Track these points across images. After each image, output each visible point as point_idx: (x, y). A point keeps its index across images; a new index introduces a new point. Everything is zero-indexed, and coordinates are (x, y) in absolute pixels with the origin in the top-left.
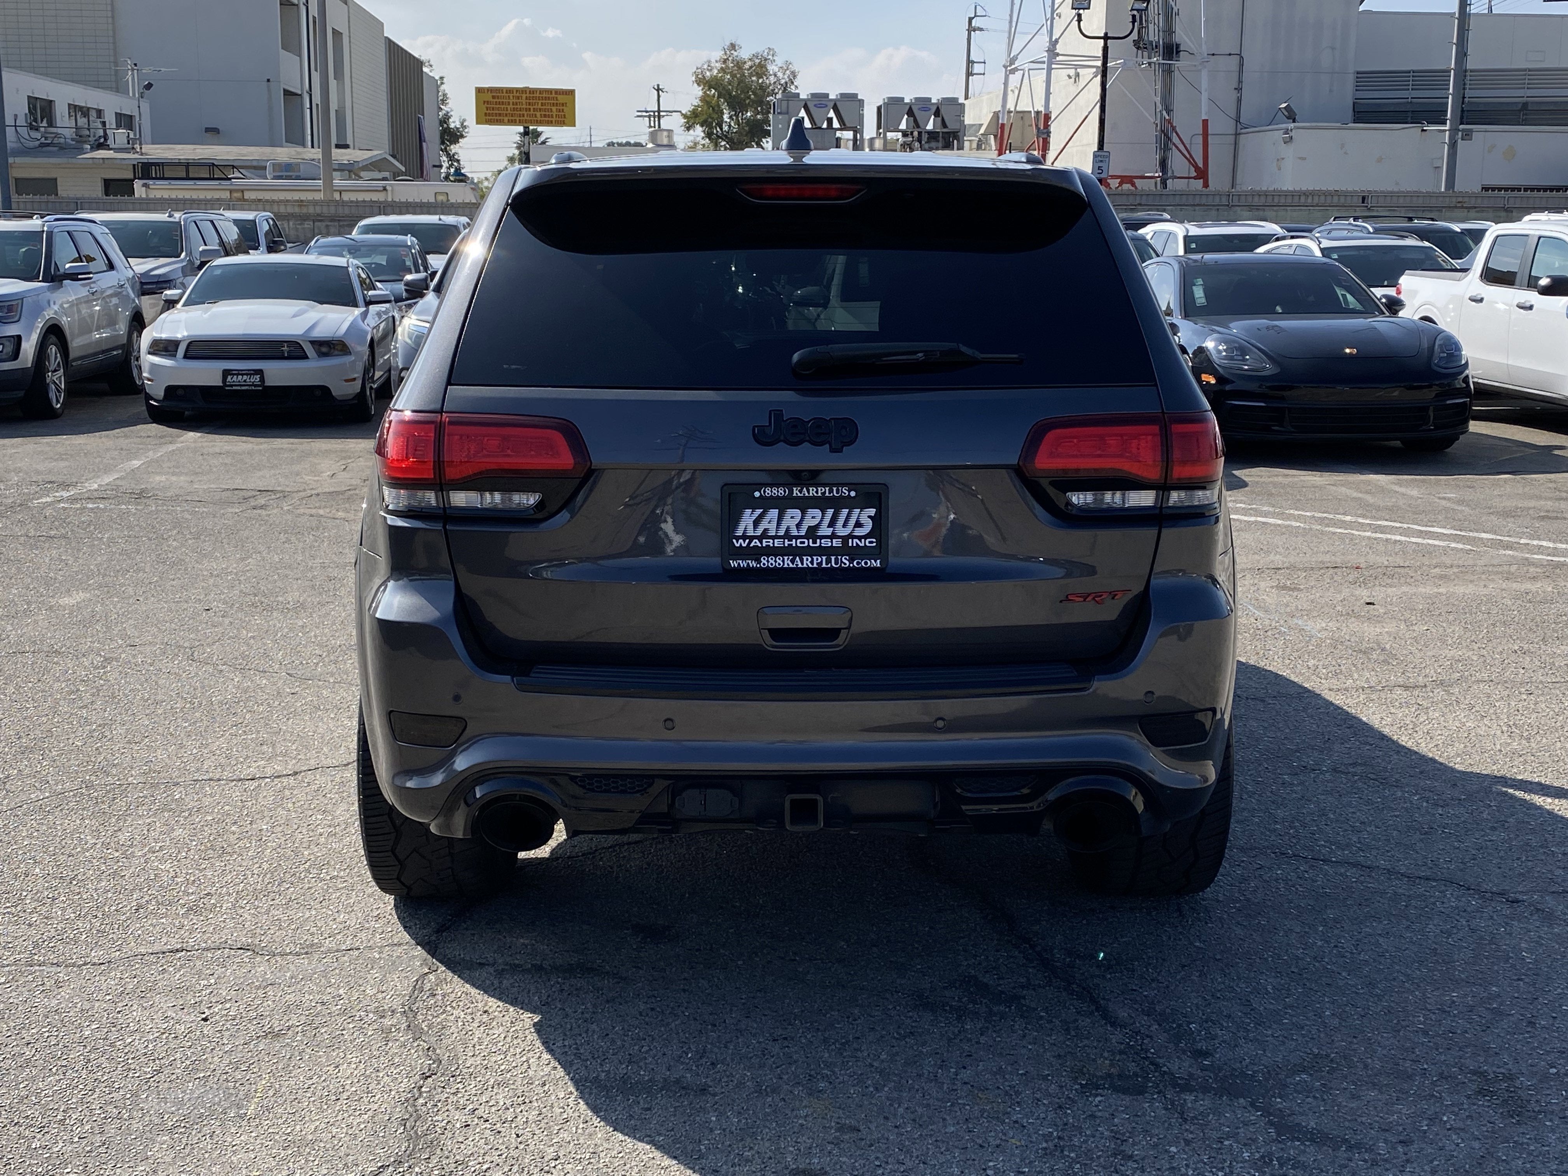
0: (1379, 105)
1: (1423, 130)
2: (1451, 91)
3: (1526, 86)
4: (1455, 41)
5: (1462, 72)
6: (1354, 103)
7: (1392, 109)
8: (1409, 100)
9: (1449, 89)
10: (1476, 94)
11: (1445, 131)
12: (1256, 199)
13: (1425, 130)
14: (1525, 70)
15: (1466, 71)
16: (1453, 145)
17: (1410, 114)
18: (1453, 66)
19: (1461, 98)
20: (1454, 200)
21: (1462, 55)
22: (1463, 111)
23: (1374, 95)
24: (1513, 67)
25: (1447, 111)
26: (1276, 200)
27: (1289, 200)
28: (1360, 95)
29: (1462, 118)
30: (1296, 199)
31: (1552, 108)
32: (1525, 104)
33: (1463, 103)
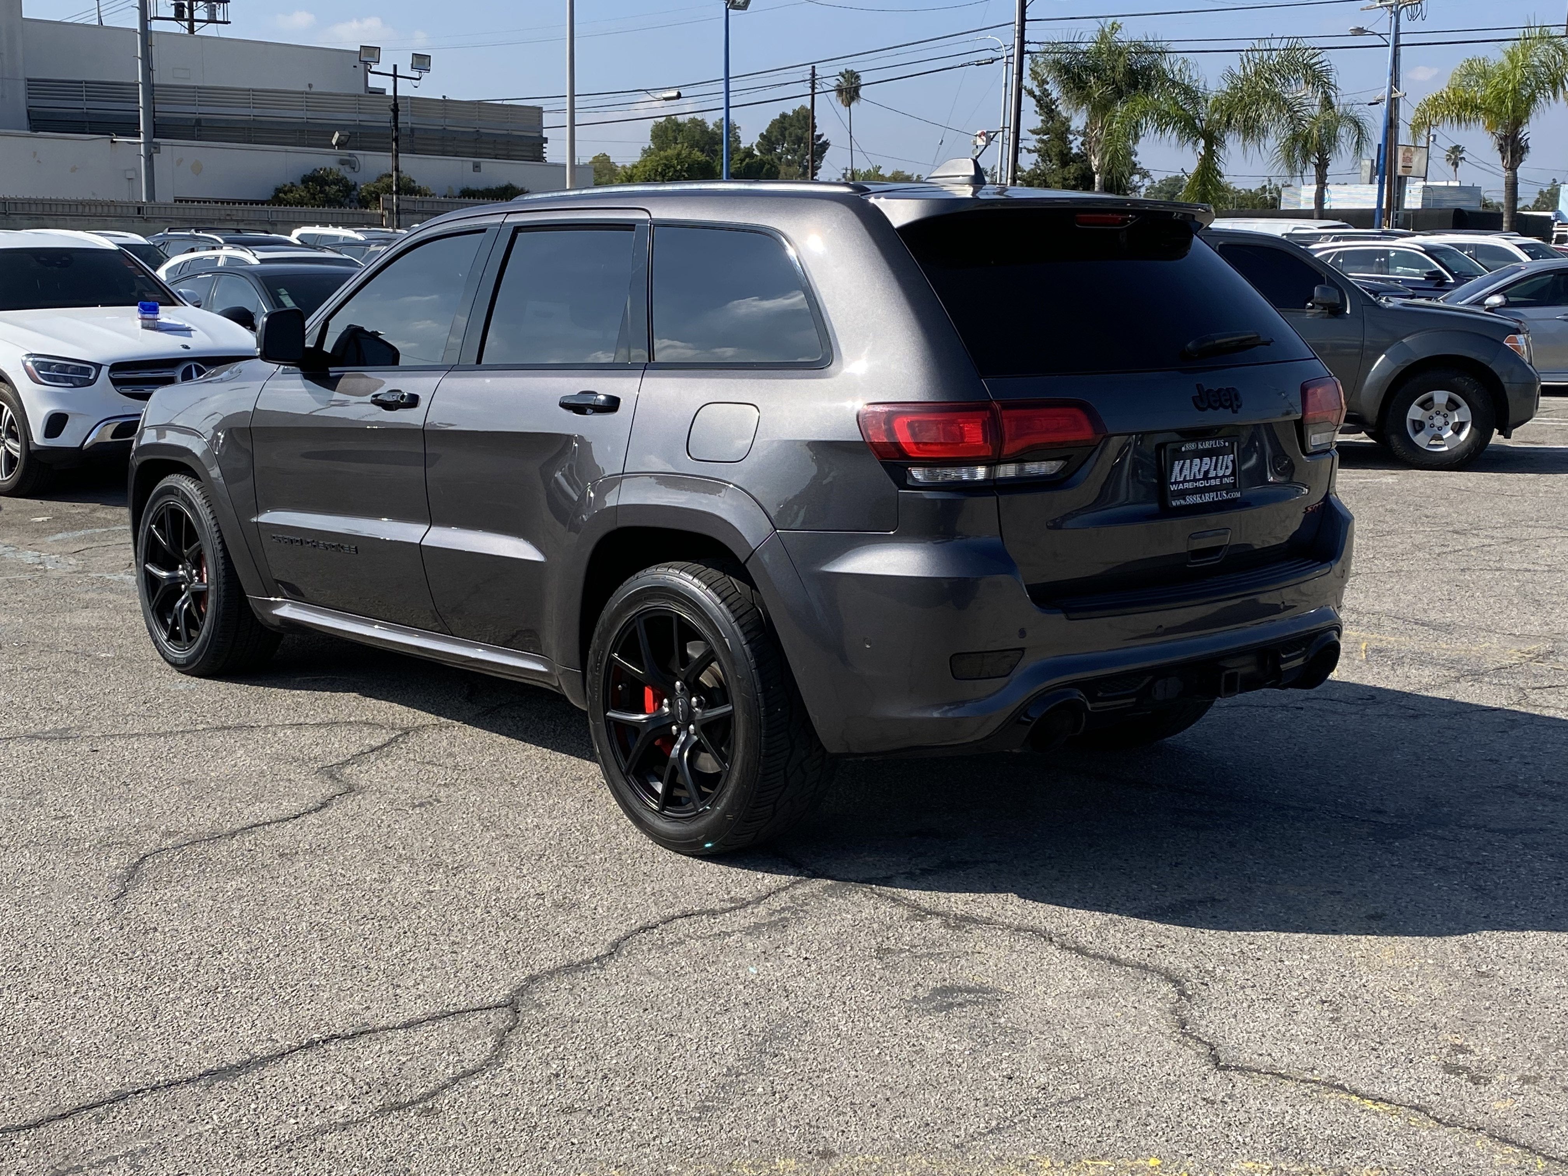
0: (54, 114)
1: (113, 142)
2: (141, 104)
3: (197, 103)
4: (139, 55)
5: (150, 88)
6: (28, 112)
7: (68, 118)
8: (85, 110)
9: (139, 102)
10: (166, 109)
11: (140, 143)
12: (33, 207)
13: (115, 142)
14: (194, 87)
15: (153, 85)
16: (149, 158)
17: (87, 125)
18: (140, 80)
19: (151, 112)
20: (223, 212)
21: (148, 69)
22: (155, 125)
23: (47, 104)
24: (206, 85)
25: (139, 124)
26: (54, 209)
27: (67, 209)
28: (33, 102)
29: (155, 132)
30: (73, 208)
31: (223, 125)
32: (198, 121)
33: (154, 117)
